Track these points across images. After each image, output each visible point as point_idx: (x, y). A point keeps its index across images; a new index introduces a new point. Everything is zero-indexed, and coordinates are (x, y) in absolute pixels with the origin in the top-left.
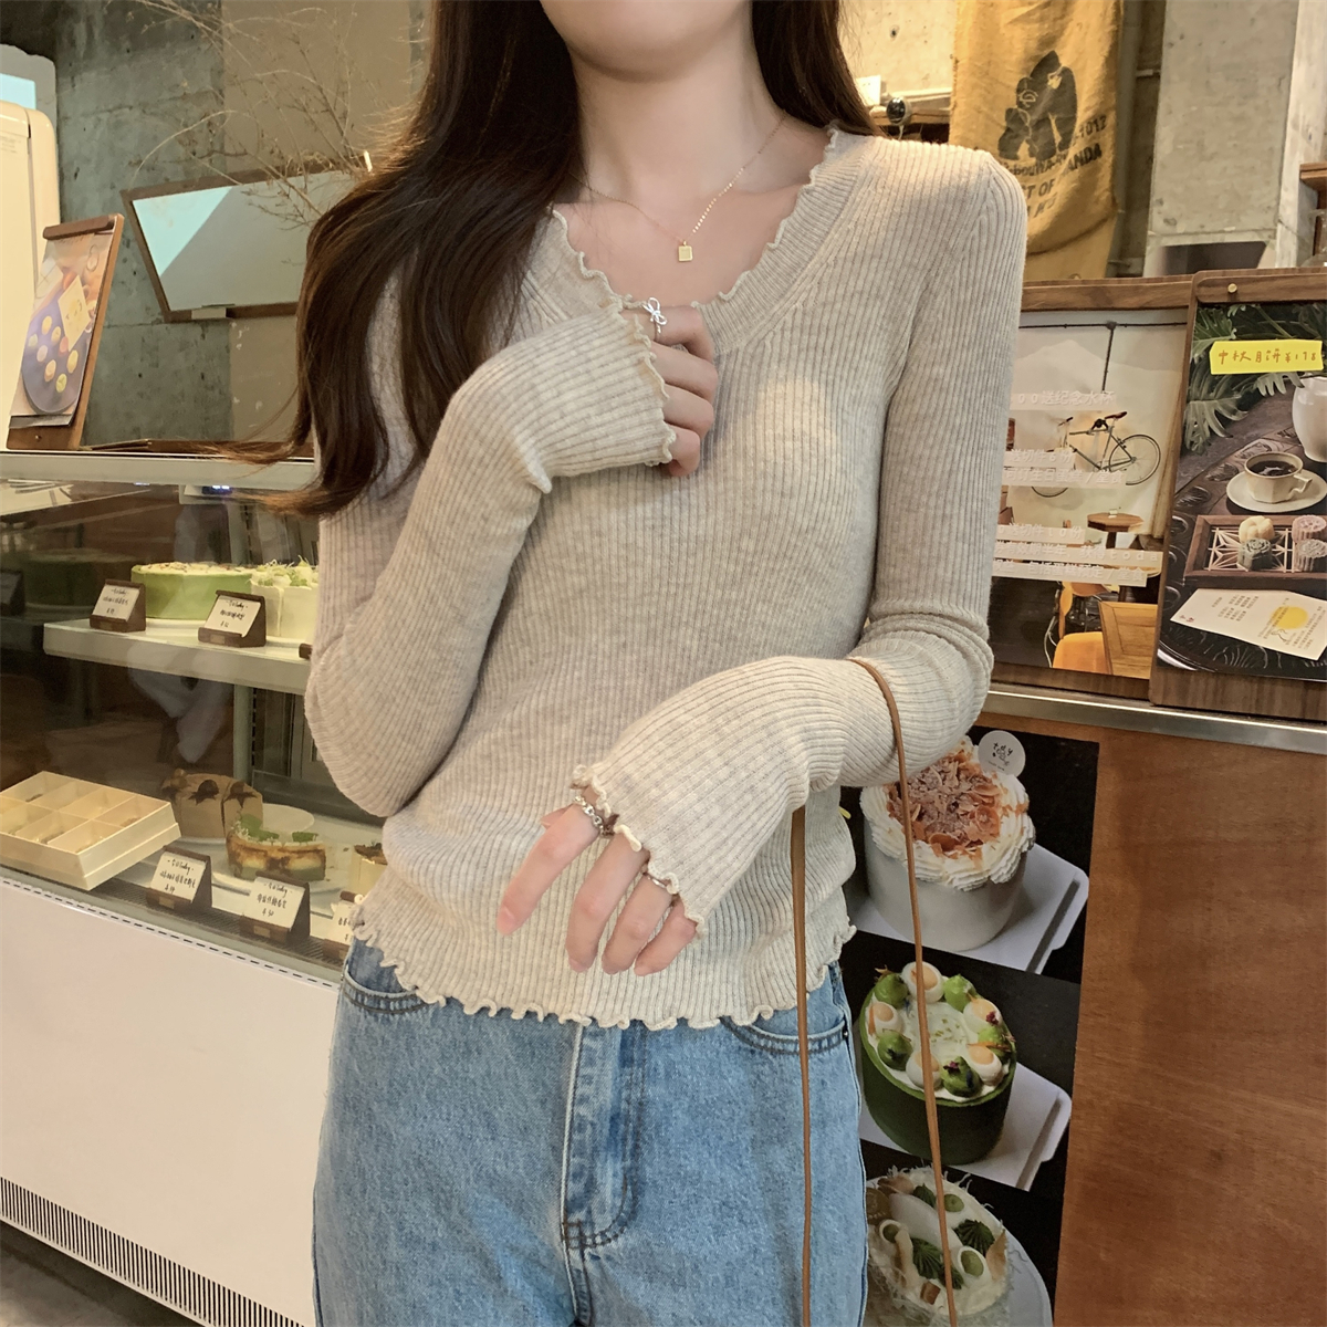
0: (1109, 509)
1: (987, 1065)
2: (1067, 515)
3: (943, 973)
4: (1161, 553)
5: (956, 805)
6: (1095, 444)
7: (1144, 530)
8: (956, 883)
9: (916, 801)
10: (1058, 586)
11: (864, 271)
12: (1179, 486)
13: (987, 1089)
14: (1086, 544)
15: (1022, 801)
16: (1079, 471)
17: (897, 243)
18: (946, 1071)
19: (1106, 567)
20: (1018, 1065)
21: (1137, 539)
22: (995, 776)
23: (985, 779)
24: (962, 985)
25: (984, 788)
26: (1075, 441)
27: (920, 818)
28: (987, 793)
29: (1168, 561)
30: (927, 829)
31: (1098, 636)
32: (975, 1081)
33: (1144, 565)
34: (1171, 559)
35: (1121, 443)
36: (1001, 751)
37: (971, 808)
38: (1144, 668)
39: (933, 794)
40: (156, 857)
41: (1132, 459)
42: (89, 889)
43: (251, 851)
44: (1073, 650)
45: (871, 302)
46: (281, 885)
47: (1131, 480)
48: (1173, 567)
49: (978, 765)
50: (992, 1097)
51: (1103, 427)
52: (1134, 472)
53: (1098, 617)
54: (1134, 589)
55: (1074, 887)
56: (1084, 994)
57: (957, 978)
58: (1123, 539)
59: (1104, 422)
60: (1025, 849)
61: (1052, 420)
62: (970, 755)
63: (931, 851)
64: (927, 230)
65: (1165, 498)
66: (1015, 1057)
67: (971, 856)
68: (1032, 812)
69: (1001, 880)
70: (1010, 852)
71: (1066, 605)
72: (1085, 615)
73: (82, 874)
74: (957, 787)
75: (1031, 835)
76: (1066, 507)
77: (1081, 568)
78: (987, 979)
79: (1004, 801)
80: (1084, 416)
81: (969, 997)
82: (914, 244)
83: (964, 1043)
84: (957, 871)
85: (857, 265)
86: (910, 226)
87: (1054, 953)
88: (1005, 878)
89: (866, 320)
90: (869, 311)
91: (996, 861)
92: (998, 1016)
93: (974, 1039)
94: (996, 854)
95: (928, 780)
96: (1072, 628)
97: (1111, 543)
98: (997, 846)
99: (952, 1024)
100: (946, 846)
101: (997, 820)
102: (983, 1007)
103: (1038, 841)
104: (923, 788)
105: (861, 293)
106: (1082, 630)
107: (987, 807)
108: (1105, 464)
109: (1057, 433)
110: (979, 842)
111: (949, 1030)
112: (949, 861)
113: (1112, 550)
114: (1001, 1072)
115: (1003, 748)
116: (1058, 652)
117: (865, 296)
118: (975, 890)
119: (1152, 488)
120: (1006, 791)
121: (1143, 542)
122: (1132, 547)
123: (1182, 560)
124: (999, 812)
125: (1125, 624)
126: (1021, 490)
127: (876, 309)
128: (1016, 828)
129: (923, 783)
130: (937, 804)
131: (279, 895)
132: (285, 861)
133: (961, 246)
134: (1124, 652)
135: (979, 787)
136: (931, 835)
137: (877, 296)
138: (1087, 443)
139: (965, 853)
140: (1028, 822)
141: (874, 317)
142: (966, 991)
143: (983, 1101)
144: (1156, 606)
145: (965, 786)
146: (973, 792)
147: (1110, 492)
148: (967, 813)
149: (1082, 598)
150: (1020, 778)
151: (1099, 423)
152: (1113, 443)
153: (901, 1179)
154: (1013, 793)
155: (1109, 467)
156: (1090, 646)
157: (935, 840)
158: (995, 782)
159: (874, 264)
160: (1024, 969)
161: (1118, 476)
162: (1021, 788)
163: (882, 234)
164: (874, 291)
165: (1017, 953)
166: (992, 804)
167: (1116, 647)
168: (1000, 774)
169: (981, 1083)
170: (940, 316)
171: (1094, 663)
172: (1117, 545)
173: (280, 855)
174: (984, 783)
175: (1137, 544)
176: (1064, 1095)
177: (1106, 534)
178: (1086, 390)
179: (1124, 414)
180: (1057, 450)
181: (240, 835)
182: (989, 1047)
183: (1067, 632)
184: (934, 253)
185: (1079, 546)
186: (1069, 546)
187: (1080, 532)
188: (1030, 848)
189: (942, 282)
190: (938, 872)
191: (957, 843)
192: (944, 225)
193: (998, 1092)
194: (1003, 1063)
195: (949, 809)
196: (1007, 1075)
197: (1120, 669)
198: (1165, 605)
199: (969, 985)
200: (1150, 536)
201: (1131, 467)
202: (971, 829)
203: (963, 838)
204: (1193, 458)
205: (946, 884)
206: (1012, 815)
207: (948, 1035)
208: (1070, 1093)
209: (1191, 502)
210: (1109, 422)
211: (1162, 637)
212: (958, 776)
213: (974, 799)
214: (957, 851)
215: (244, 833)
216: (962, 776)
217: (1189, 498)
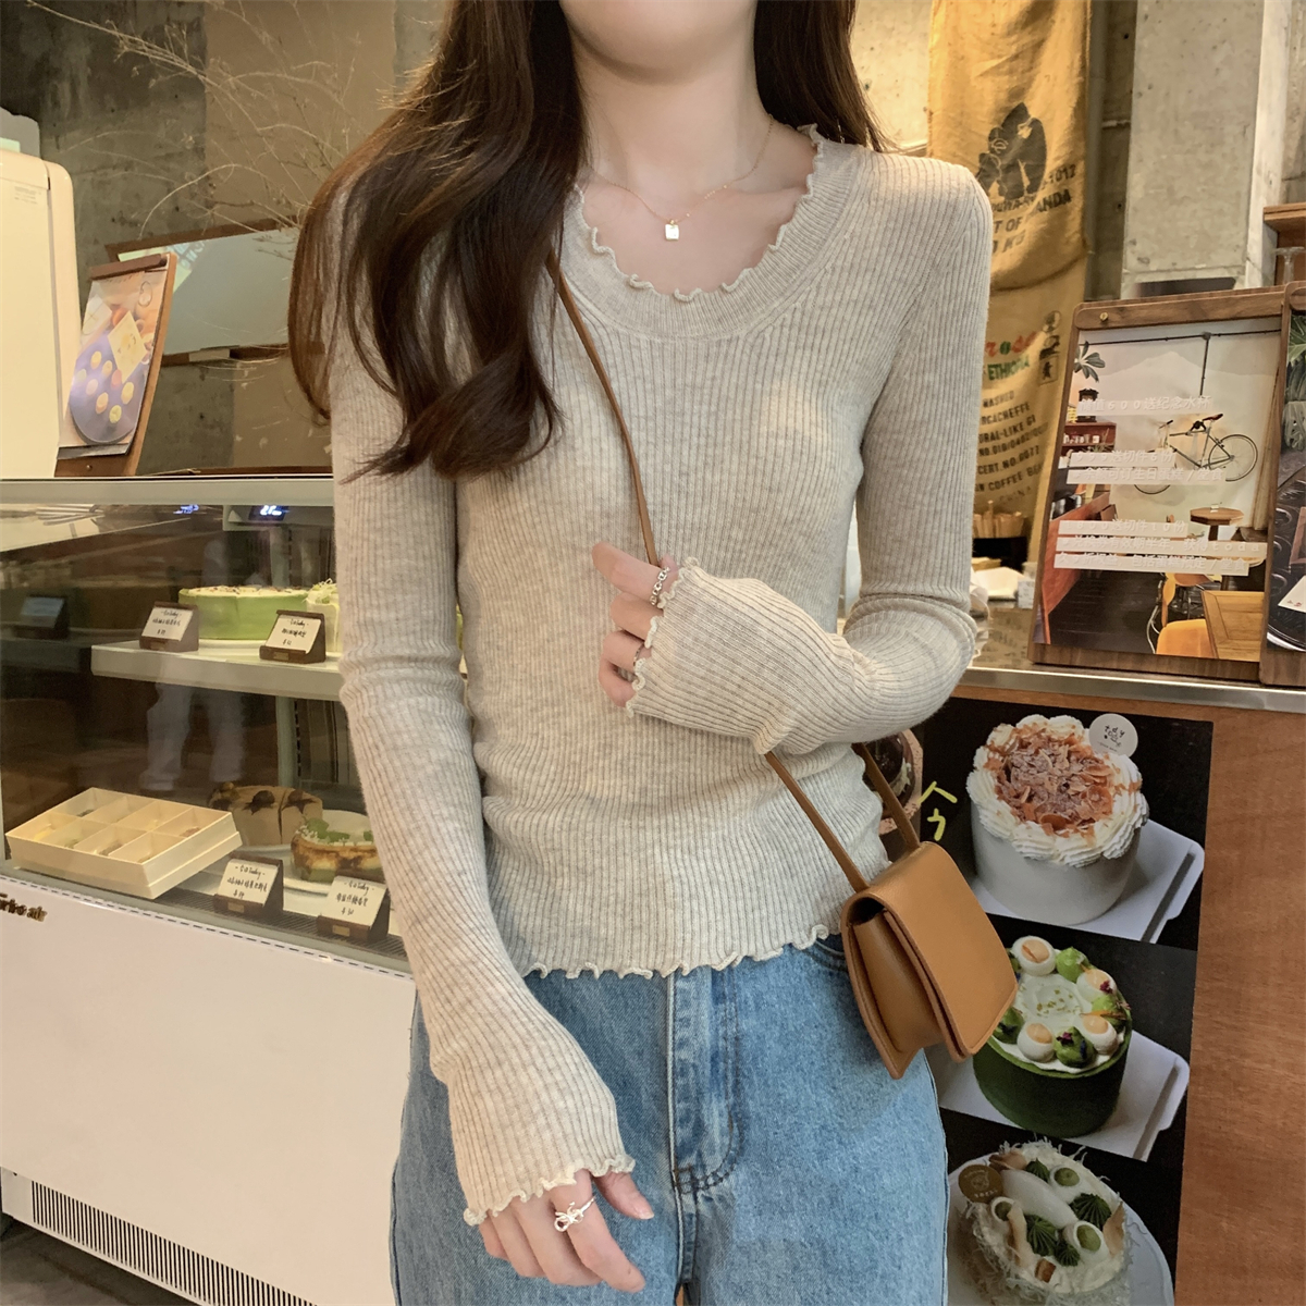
0: (1211, 504)
1: (1101, 1035)
2: (1170, 510)
3: (1055, 946)
4: (1265, 545)
5: (1067, 786)
6: (1195, 444)
7: (1245, 522)
8: (1067, 860)
9: (1027, 783)
10: (1161, 577)
11: (859, 283)
12: (1281, 480)
13: (1102, 1059)
14: (1189, 537)
15: (1135, 780)
16: (1180, 469)
17: (889, 258)
18: (1059, 1043)
19: (1208, 558)
20: (1134, 1032)
21: (1238, 531)
22: (1107, 757)
23: (1097, 761)
24: (1074, 957)
25: (1096, 768)
26: (1177, 442)
27: (1030, 799)
28: (1099, 774)
29: (1273, 551)
30: (1037, 810)
31: (1201, 623)
32: (1089, 1051)
33: (1248, 555)
34: (1276, 548)
35: (1219, 443)
36: (1111, 733)
37: (1082, 788)
38: (1251, 651)
39: (1044, 776)
40: (220, 865)
41: (1231, 458)
42: (154, 897)
43: (321, 852)
44: (1175, 638)
45: (865, 311)
46: (362, 882)
47: (1229, 477)
48: (1278, 557)
49: (1089, 748)
50: (1107, 1066)
51: (1201, 428)
52: (1233, 469)
53: (1201, 605)
54: (1237, 579)
55: (1189, 859)
56: (1200, 959)
57: (1070, 951)
58: (1225, 532)
59: (1202, 424)
60: (1138, 825)
61: (1153, 423)
62: (1081, 738)
63: (1042, 831)
64: (916, 247)
65: (1264, 493)
66: (1130, 1025)
67: (1083, 834)
68: (1145, 789)
69: (1115, 856)
70: (1123, 829)
71: (1169, 594)
72: (1188, 603)
73: (146, 882)
74: (1068, 769)
75: (1145, 812)
76: (1170, 503)
77: (1184, 560)
78: (1099, 950)
79: (1117, 780)
80: (1183, 419)
81: (1082, 967)
82: (904, 260)
83: (1078, 1012)
84: (1070, 848)
85: (853, 275)
86: (902, 243)
87: (1169, 922)
88: (1118, 853)
89: (859, 327)
90: (862, 319)
91: (1108, 839)
92: (1112, 985)
93: (1088, 1008)
94: (1107, 832)
95: (1038, 763)
96: (1175, 616)
97: (1213, 536)
98: (1110, 824)
99: (1064, 994)
100: (1056, 825)
101: (1109, 797)
102: (1098, 976)
103: (1151, 817)
104: (1033, 771)
105: (856, 302)
106: (1184, 618)
107: (1100, 787)
108: (1204, 463)
109: (1159, 435)
110: (1091, 821)
111: (1062, 1000)
112: (1060, 840)
113: (1214, 543)
114: (1116, 1040)
115: (1115, 730)
116: (1161, 639)
117: (860, 305)
118: (1088, 866)
119: (1250, 485)
120: (1118, 771)
121: (1244, 534)
122: (1234, 539)
123: (1287, 549)
124: (1112, 791)
125: (1231, 611)
126: (1123, 488)
127: (869, 319)
128: (1129, 806)
129: (1032, 766)
130: (1047, 785)
131: (359, 893)
132: (357, 860)
133: (946, 262)
134: (1229, 637)
135: (1090, 769)
136: (1041, 816)
137: (870, 307)
138: (1187, 444)
139: (1077, 831)
140: (1141, 799)
141: (867, 325)
142: (1079, 962)
143: (1098, 1071)
144: (1261, 594)
145: (1076, 768)
146: (1085, 773)
147: (1211, 489)
148: (1078, 793)
149: (1184, 588)
150: (1133, 758)
151: (1197, 425)
152: (1211, 443)
153: (1012, 1154)
154: (1128, 773)
155: (1209, 465)
156: (1194, 633)
157: (1045, 820)
158: (1107, 763)
159: (868, 277)
160: (1139, 939)
161: (1218, 474)
162: (1133, 767)
163: (876, 249)
164: (868, 302)
165: (1132, 924)
166: (1105, 783)
167: (1219, 633)
168: (1112, 755)
169: (1096, 1053)
170: (926, 327)
171: (1199, 648)
172: (1219, 537)
173: (353, 855)
174: (1096, 764)
175: (1238, 536)
176: (1181, 1061)
177: (1209, 527)
178: (1185, 395)
179: (1220, 416)
180: (1158, 450)
181: (307, 838)
182: (1102, 1016)
183: (1169, 621)
184: (921, 269)
185: (1182, 539)
186: (1172, 539)
187: (1183, 526)
188: (1143, 824)
189: (928, 297)
190: (1049, 850)
191: (1068, 822)
192: (932, 241)
193: (1113, 1061)
194: (1118, 1033)
195: (1060, 790)
196: (1122, 1044)
197: (1225, 653)
198: (1272, 591)
199: (1082, 957)
200: (1251, 528)
201: (1230, 465)
202: (1082, 808)
203: (1074, 817)
204: (1293, 454)
205: (1057, 861)
206: (1125, 793)
207: (1062, 1005)
208: (1187, 1059)
209: (1294, 495)
210: (1206, 423)
211: (1270, 621)
212: (1068, 758)
213: (1085, 779)
214: (1069, 829)
215: (312, 836)
216: (1073, 758)
217: (1291, 491)
